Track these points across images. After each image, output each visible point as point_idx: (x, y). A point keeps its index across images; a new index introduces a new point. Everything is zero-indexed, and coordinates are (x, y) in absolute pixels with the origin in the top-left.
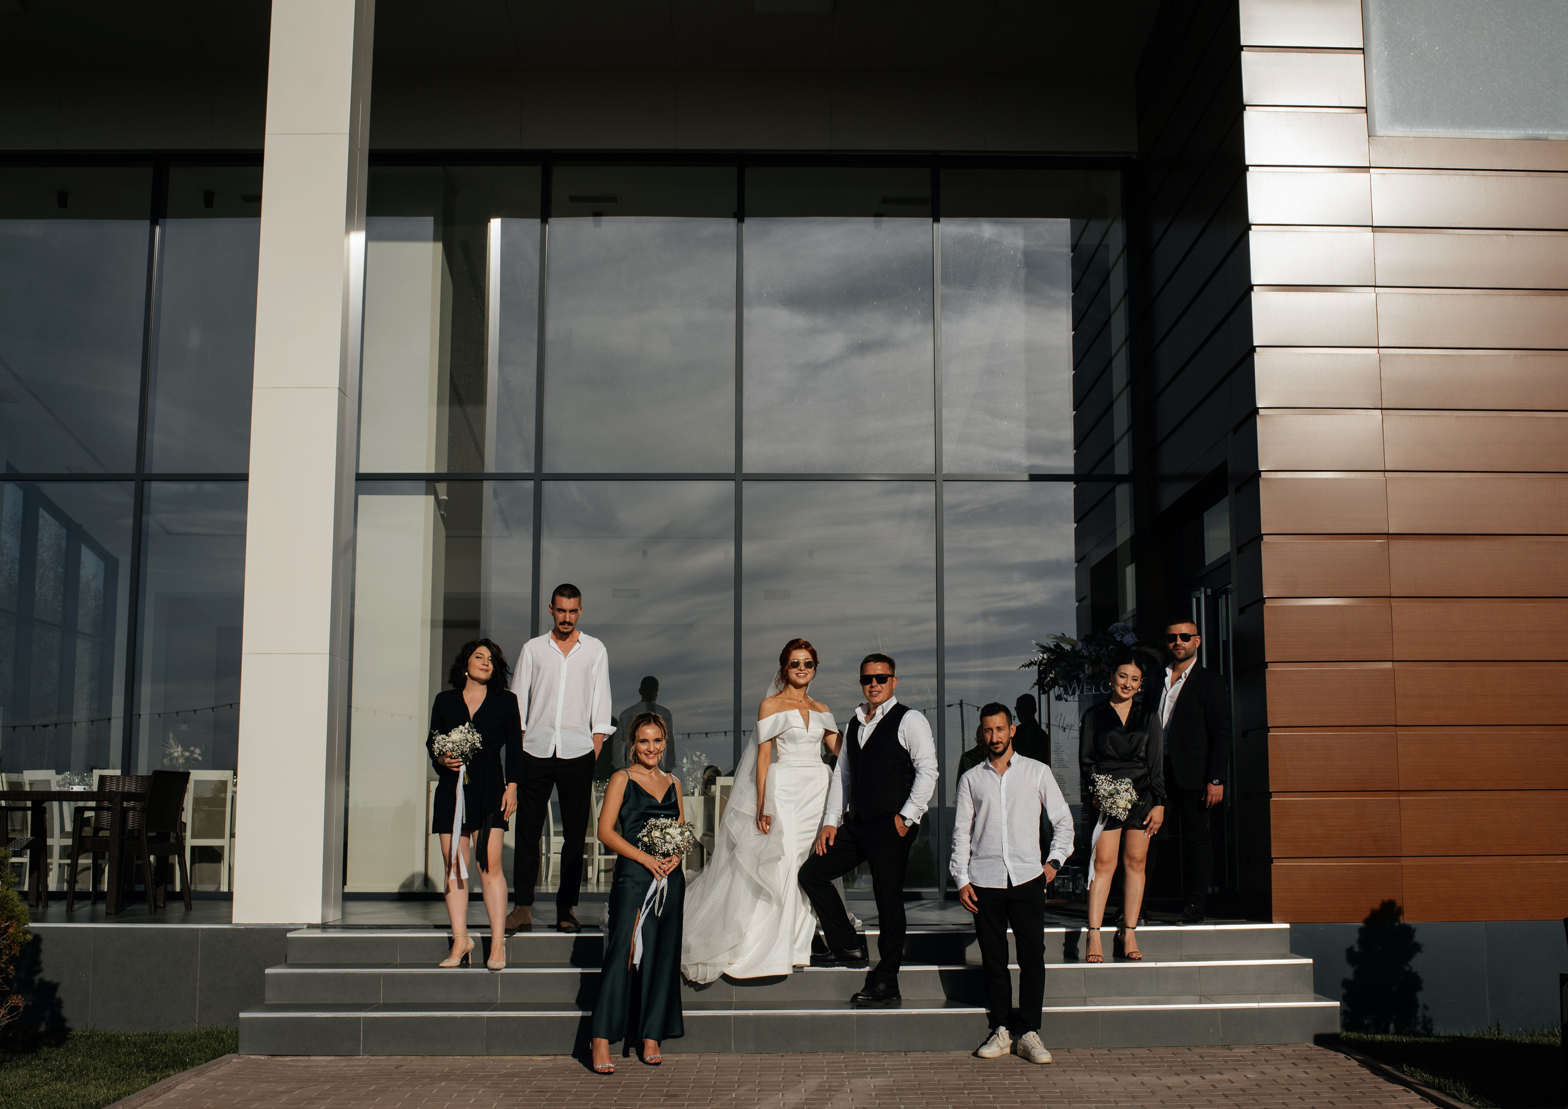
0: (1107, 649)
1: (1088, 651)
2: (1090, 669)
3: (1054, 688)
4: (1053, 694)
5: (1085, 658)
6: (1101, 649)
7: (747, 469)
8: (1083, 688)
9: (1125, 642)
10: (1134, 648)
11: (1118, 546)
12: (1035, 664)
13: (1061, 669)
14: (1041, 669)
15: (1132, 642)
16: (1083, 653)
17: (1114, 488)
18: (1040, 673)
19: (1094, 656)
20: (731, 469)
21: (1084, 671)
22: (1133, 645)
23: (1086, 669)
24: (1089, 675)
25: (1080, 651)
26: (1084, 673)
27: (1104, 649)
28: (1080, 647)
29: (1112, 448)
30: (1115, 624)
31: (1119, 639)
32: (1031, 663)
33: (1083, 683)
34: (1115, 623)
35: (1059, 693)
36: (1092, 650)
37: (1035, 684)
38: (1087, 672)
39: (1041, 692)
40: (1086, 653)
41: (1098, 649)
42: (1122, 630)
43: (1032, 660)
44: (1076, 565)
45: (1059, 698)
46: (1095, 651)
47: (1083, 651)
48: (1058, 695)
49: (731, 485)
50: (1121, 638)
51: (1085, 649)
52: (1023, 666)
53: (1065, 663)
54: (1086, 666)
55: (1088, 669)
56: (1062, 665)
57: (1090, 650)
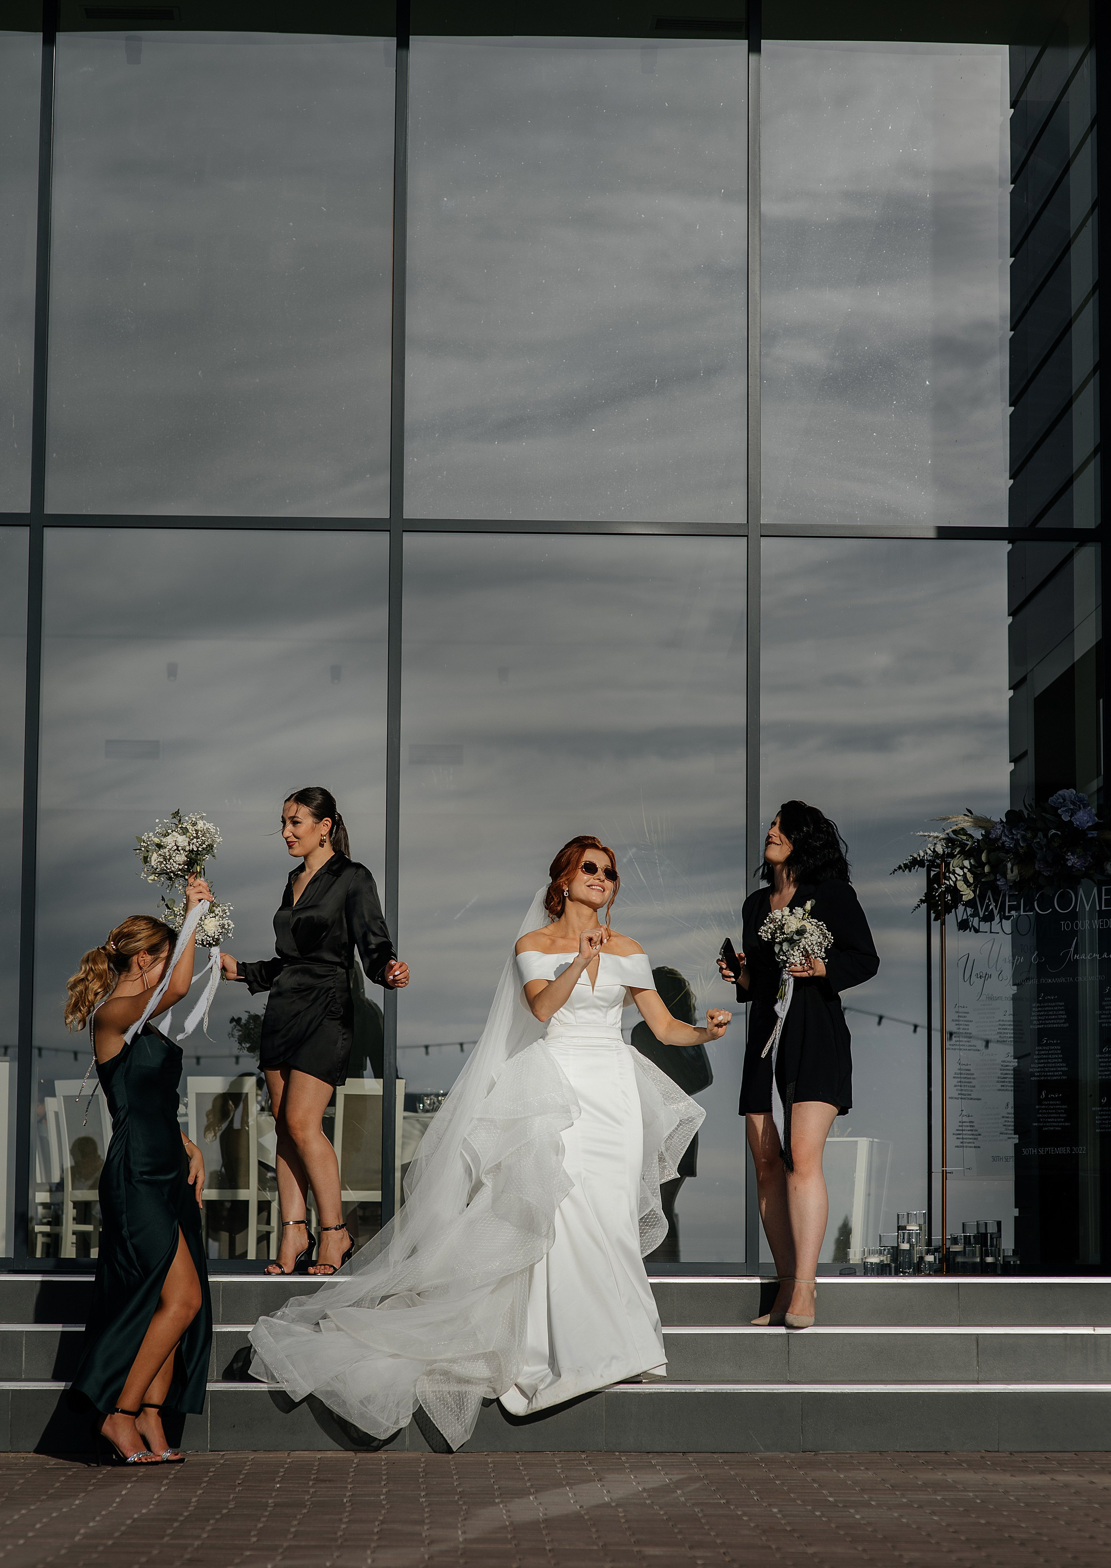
0: (1046, 836)
1: (1012, 839)
2: (1016, 871)
3: (956, 908)
4: (951, 919)
5: (1008, 851)
6: (1035, 836)
7: (412, 510)
8: (1003, 903)
9: (1076, 823)
10: (1094, 834)
11: (1077, 658)
12: (921, 863)
13: (966, 870)
14: (932, 873)
15: (1090, 824)
16: (1003, 843)
17: (1070, 556)
18: (930, 882)
19: (1022, 847)
20: (382, 512)
21: (1004, 875)
22: (1090, 828)
23: (1009, 871)
24: (1014, 881)
25: (998, 839)
26: (1006, 878)
27: (1040, 834)
28: (999, 832)
29: (1069, 483)
30: (1060, 792)
31: (1066, 818)
32: (915, 863)
33: (1004, 896)
34: (1060, 790)
35: (965, 917)
36: (1019, 837)
37: (922, 901)
38: (1010, 876)
39: (933, 916)
40: (1009, 843)
41: (1029, 835)
42: (1073, 803)
43: (915, 856)
44: (1011, 693)
45: (963, 925)
46: (1024, 837)
47: (1004, 838)
48: (963, 921)
49: (382, 540)
50: (1071, 817)
51: (1006, 836)
52: (900, 867)
53: (975, 861)
54: (1009, 865)
55: (1012, 872)
56: (966, 863)
57: (1015, 837)
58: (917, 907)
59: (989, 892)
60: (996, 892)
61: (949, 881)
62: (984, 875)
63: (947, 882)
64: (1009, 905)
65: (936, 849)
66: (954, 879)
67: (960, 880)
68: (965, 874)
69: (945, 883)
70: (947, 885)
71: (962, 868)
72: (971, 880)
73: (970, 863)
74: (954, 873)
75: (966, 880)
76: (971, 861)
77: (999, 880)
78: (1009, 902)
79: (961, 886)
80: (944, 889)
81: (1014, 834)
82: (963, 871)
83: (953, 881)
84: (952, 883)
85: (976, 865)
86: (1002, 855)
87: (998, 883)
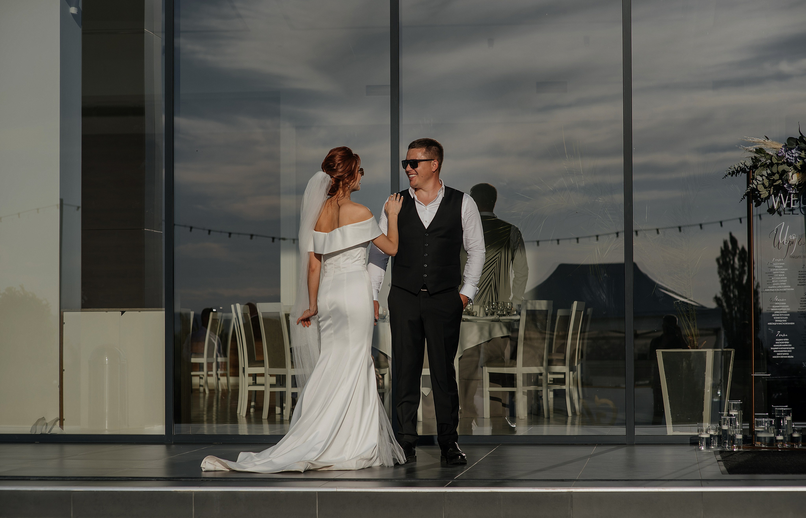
1: (793, 157)
2: (795, 178)
5: (789, 165)
8: (789, 199)
13: (764, 177)
16: (787, 159)
19: (798, 162)
21: (787, 181)
25: (783, 157)
28: (784, 152)
33: (790, 194)
36: (796, 155)
37: (743, 196)
39: (751, 205)
40: (790, 160)
41: (803, 154)
47: (787, 156)
52: (729, 173)
53: (769, 172)
54: (790, 174)
56: (764, 173)
57: (794, 155)
58: (742, 199)
59: (781, 191)
60: (786, 193)
61: (752, 185)
62: (774, 181)
63: (752, 186)
64: (793, 200)
65: (745, 163)
66: (756, 183)
67: (760, 184)
68: (763, 180)
69: (750, 187)
70: (751, 188)
71: (762, 176)
72: (767, 184)
73: (767, 172)
74: (756, 179)
75: (763, 184)
76: (768, 171)
77: (785, 184)
78: (793, 198)
79: (761, 188)
80: (749, 191)
81: (793, 154)
82: (762, 178)
83: (756, 185)
84: (754, 186)
85: (771, 174)
86: (785, 167)
87: (785, 186)
